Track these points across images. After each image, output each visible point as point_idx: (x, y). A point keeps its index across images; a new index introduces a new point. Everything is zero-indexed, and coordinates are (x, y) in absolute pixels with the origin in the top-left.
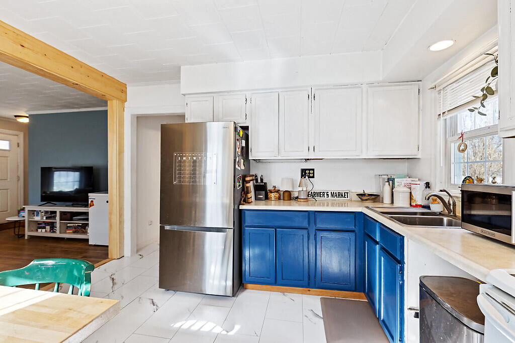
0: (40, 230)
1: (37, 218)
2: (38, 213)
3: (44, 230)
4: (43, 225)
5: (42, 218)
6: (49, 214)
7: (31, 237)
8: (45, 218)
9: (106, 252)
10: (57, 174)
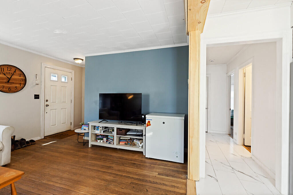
0: (99, 141)
1: (97, 132)
2: (98, 127)
3: (102, 141)
4: (100, 137)
5: (101, 132)
6: (104, 128)
7: (93, 146)
8: (102, 132)
9: (185, 171)
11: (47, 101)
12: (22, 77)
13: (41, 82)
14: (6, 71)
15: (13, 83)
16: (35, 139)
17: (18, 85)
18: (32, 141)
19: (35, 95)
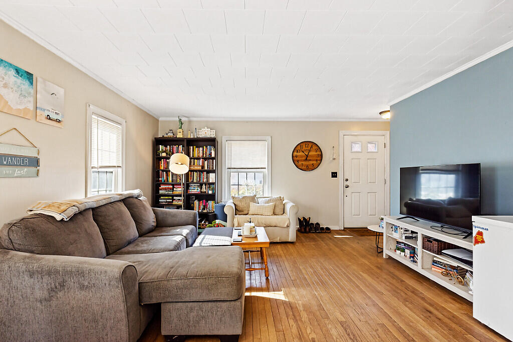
0: (398, 252)
1: (396, 235)
2: (397, 228)
3: (403, 254)
4: (402, 246)
5: (402, 237)
6: (409, 232)
7: (389, 258)
8: (404, 238)
10: (424, 178)
11: (347, 180)
12: (319, 153)
13: (339, 156)
14: (304, 148)
15: (310, 160)
16: (332, 228)
17: (314, 162)
18: (328, 229)
19: (332, 173)
